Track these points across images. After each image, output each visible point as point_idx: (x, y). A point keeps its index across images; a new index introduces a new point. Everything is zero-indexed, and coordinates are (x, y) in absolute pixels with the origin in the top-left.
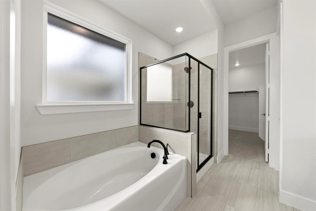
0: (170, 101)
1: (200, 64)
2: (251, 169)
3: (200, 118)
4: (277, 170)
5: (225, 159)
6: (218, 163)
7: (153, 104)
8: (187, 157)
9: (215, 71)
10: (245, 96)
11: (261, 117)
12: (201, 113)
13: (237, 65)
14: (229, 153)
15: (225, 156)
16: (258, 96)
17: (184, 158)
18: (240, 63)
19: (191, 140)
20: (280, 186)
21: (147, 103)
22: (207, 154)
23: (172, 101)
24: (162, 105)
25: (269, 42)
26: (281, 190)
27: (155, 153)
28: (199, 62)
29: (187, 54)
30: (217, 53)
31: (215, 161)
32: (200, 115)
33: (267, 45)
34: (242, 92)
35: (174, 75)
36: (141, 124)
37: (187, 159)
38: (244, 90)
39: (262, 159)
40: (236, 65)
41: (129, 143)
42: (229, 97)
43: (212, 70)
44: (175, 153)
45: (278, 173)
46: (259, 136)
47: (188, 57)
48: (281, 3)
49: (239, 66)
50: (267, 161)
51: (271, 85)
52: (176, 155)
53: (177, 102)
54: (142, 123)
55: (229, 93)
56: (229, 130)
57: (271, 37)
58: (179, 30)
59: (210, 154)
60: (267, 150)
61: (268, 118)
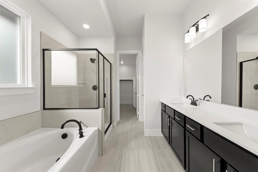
0: (75, 85)
1: (105, 59)
2: (132, 124)
3: (105, 98)
4: (142, 121)
5: (119, 123)
6: (115, 127)
7: (58, 88)
8: (98, 127)
9: (113, 65)
10: (126, 83)
11: (134, 94)
12: (105, 94)
13: (122, 63)
14: (120, 119)
15: (118, 121)
16: (133, 83)
17: (96, 128)
18: (123, 62)
19: (101, 114)
20: (144, 128)
21: (52, 86)
22: (108, 123)
23: (77, 85)
24: (68, 89)
25: (138, 54)
26: (145, 130)
27: (66, 133)
28: (104, 58)
29: (96, 50)
30: (114, 53)
31: (113, 126)
32: (105, 95)
33: (137, 56)
34: (125, 80)
35: (78, 62)
36: (44, 109)
37: (99, 128)
38: (126, 79)
39: (136, 118)
41: (28, 132)
42: (120, 83)
43: (111, 64)
44: (87, 127)
45: (143, 123)
47: (97, 52)
48: (144, 37)
49: (123, 63)
50: (138, 118)
51: (139, 78)
52: (89, 128)
53: (82, 85)
54: (46, 107)
55: (120, 80)
56: (120, 104)
57: (139, 52)
58: (86, 26)
59: (110, 122)
60: (138, 113)
61: (138, 95)
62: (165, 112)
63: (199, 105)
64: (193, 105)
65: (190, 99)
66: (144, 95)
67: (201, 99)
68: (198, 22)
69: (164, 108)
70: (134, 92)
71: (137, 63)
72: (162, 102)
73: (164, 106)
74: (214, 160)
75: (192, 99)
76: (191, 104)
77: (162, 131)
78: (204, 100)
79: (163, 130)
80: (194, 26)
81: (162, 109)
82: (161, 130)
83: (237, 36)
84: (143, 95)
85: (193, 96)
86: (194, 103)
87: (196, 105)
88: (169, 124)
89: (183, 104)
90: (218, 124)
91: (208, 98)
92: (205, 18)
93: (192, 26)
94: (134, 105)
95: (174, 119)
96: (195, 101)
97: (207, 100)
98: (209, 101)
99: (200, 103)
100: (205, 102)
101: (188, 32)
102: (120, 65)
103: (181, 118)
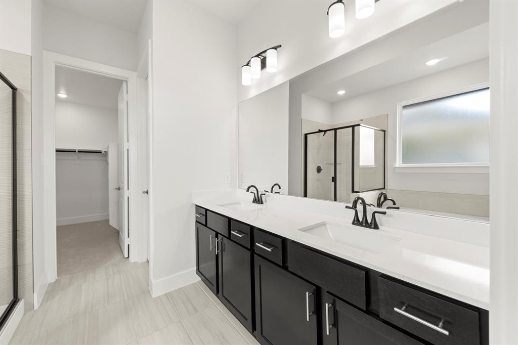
4: (140, 262)
10: (78, 159)
14: (58, 274)
15: (50, 285)
16: (107, 160)
20: (152, 277)
25: (127, 81)
33: (124, 85)
38: (77, 148)
39: (119, 258)
40: (58, 95)
43: (14, 89)
46: (111, 224)
49: (66, 99)
50: (126, 256)
55: (56, 151)
57: (131, 76)
60: (126, 241)
61: (126, 193)
62: (206, 225)
63: (266, 202)
64: (257, 203)
65: (251, 192)
66: (151, 192)
67: (268, 192)
68: (265, 51)
69: (204, 217)
70: (112, 186)
71: (122, 106)
72: (196, 205)
73: (204, 213)
74: (307, 294)
75: (256, 192)
76: (253, 202)
77: (198, 269)
78: (272, 192)
79: (200, 267)
80: (258, 56)
81: (196, 221)
82: (195, 268)
83: (303, 95)
84: (147, 193)
85: (257, 187)
86: (258, 200)
87: (262, 203)
88: (218, 250)
89: (240, 203)
90: (305, 230)
91: (276, 189)
92: (275, 48)
93: (256, 56)
94: (113, 223)
95: (229, 237)
96: (259, 196)
97: (276, 193)
98: (279, 193)
99: (267, 198)
100: (273, 195)
101: (248, 64)
102: (58, 100)
103: (244, 233)
